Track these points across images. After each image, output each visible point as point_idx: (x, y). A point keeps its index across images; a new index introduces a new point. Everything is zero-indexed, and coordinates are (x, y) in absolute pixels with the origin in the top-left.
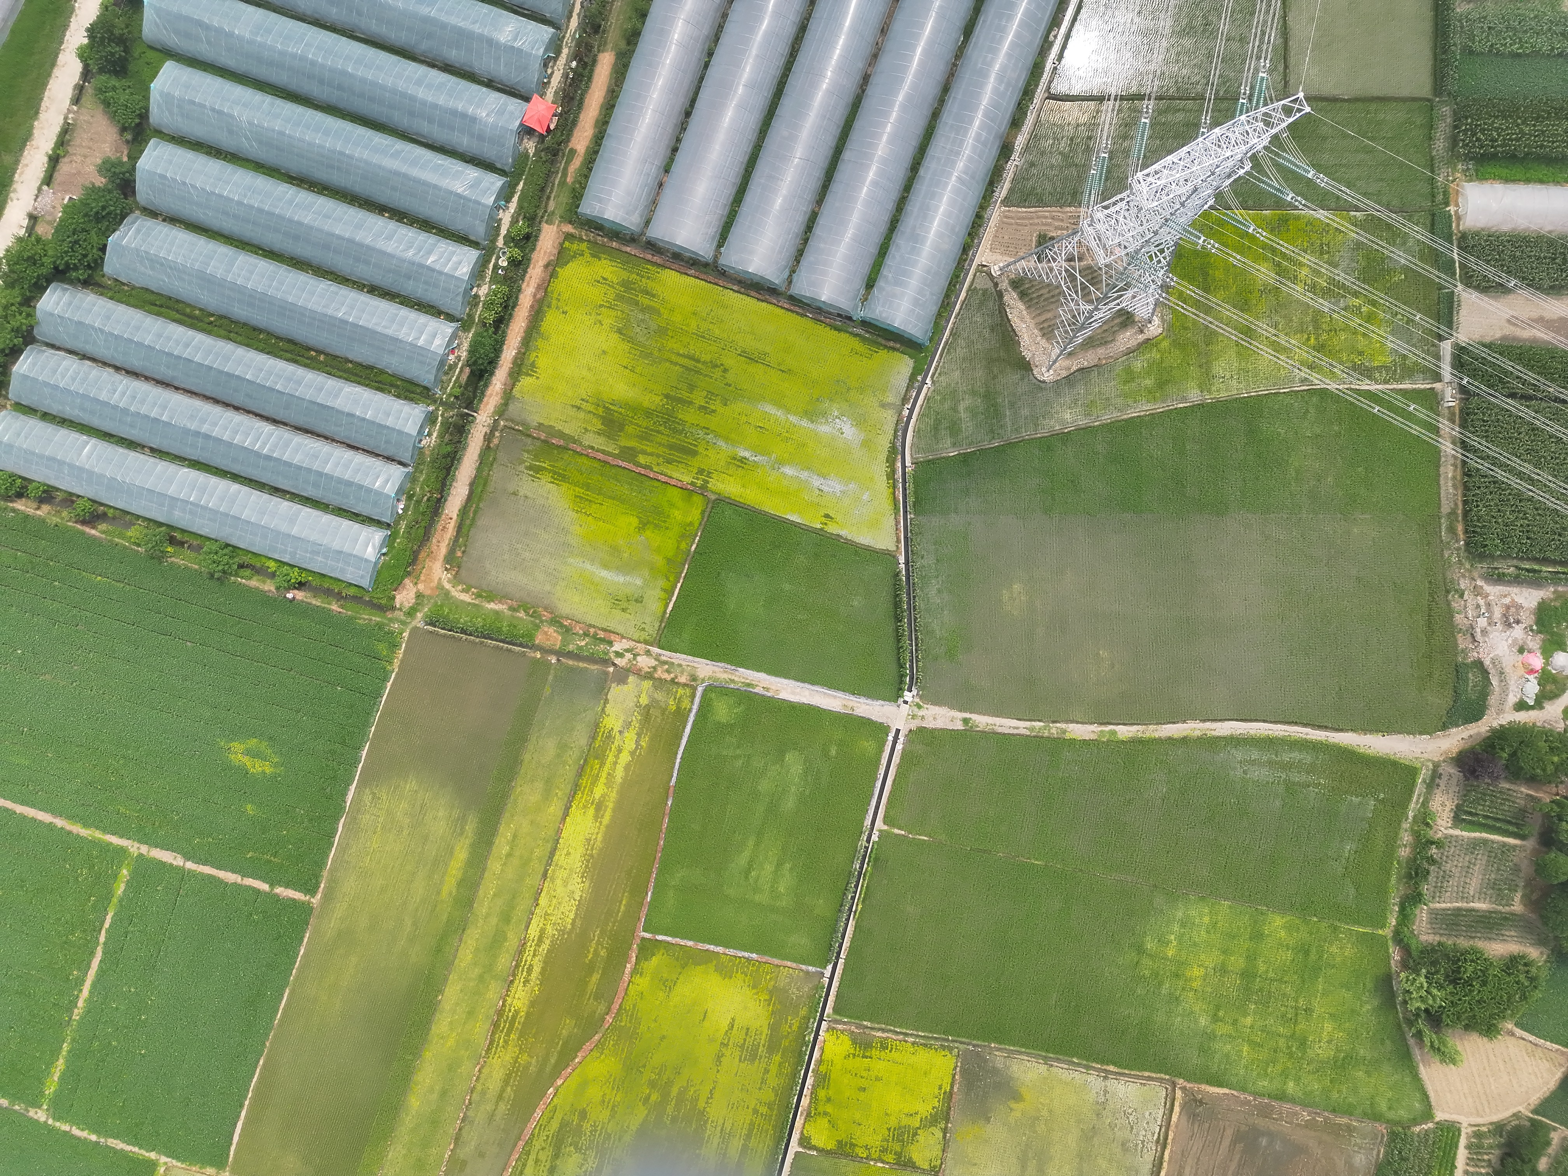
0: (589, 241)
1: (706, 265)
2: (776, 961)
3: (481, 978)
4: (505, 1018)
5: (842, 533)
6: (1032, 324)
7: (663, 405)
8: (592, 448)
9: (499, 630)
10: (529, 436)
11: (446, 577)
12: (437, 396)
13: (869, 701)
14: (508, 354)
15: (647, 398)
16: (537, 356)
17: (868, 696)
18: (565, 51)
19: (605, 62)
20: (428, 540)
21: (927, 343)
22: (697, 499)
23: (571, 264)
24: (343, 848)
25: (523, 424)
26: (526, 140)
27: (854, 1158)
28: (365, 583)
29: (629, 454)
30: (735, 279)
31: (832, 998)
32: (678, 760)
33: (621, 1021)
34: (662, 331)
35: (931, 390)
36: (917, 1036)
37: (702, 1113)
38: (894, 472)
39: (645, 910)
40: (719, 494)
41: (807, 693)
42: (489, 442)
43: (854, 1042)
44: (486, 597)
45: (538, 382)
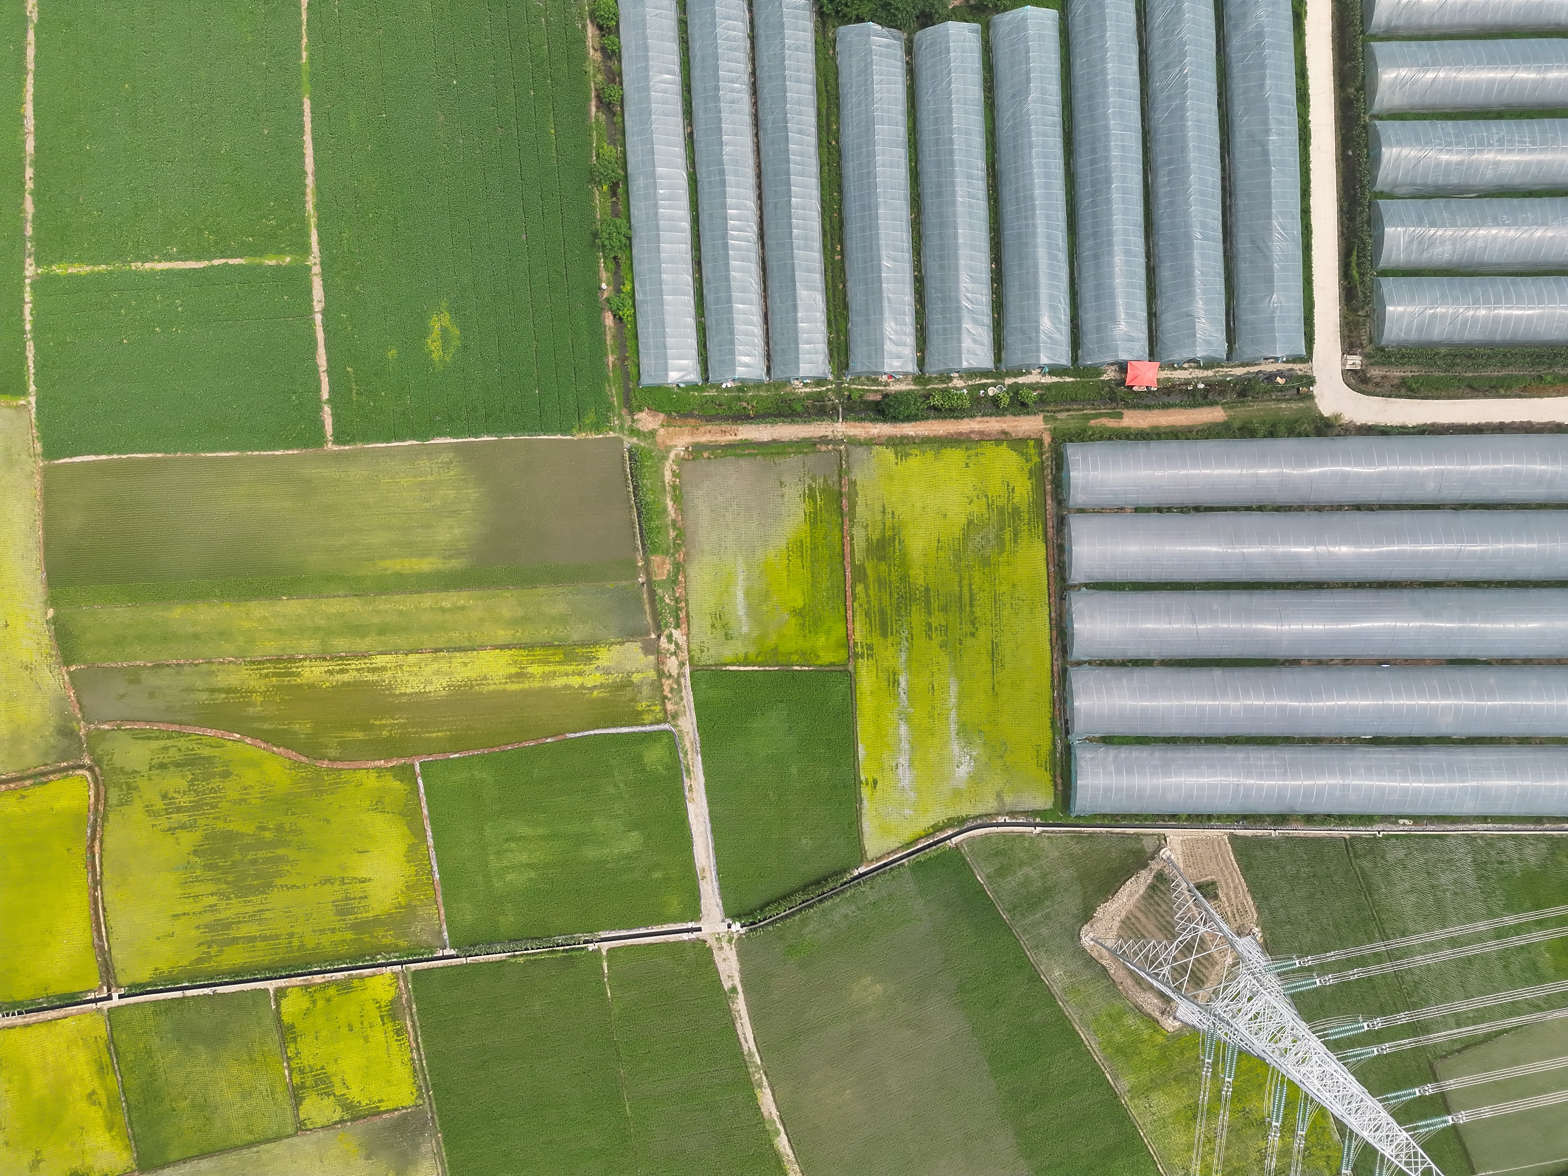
0: (1042, 462)
1: (1063, 579)
2: (440, 899)
3: (318, 629)
4: (289, 666)
5: (865, 802)
6: (1130, 906)
7: (918, 589)
8: (852, 539)
9: (650, 519)
10: (840, 476)
11: (680, 450)
12: (844, 378)
13: (717, 892)
14: (909, 429)
15: (918, 571)
16: (916, 455)
17: (721, 888)
18: (1210, 373)
19: (1215, 415)
20: (707, 421)
21: (1073, 815)
22: (842, 655)
23: (1015, 454)
24: (389, 453)
25: (848, 467)
26: (1113, 368)
27: (284, 1045)
28: (646, 380)
29: (860, 575)
30: (1061, 612)
31: (425, 965)
32: (592, 732)
33: (327, 775)
34: (986, 562)
35: (1031, 835)
36: (421, 1060)
37: (270, 886)
38: (942, 829)
39: (440, 757)
40: (855, 673)
41: (702, 829)
42: (820, 443)
43: (392, 1002)
44: (675, 495)
45: (893, 466)
